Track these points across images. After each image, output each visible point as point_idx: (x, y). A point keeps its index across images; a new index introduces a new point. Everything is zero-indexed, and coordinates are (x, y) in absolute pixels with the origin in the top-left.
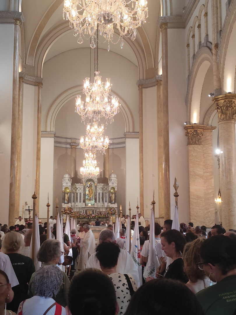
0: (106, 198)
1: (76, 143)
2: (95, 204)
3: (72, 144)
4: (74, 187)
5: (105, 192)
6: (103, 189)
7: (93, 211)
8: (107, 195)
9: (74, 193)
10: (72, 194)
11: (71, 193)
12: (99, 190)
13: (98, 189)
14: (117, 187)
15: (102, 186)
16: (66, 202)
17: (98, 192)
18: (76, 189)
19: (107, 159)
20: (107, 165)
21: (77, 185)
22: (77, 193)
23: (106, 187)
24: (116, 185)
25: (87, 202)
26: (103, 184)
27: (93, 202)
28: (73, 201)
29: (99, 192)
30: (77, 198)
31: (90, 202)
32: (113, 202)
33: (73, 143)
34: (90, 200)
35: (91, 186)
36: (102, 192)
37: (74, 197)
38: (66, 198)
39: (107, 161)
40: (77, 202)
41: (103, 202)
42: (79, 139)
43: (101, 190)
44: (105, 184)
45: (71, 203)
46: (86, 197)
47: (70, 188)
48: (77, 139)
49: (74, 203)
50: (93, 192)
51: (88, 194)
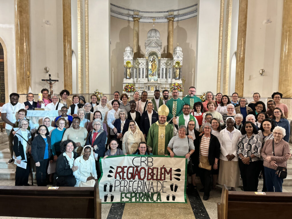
0: (170, 74)
1: (139, 15)
2: (159, 79)
7: (156, 88)
8: (171, 70)
9: (136, 68)
10: (135, 70)
12: (163, 65)
13: (161, 64)
14: (182, 61)
15: (166, 61)
16: (128, 77)
18: (138, 64)
19: (172, 33)
20: (171, 40)
21: (140, 60)
22: (139, 69)
23: (170, 62)
24: (182, 59)
25: (150, 77)
26: (167, 59)
27: (156, 77)
28: (135, 76)
29: (162, 67)
30: (139, 74)
31: (153, 77)
33: (135, 15)
34: (153, 75)
35: (154, 60)
37: (136, 72)
38: (128, 73)
39: (171, 35)
40: (140, 78)
41: (166, 78)
42: (142, 12)
43: (165, 65)
44: (169, 59)
45: (133, 79)
46: (149, 72)
47: (132, 62)
48: (140, 11)
49: (136, 79)
50: (156, 67)
51: (150, 69)
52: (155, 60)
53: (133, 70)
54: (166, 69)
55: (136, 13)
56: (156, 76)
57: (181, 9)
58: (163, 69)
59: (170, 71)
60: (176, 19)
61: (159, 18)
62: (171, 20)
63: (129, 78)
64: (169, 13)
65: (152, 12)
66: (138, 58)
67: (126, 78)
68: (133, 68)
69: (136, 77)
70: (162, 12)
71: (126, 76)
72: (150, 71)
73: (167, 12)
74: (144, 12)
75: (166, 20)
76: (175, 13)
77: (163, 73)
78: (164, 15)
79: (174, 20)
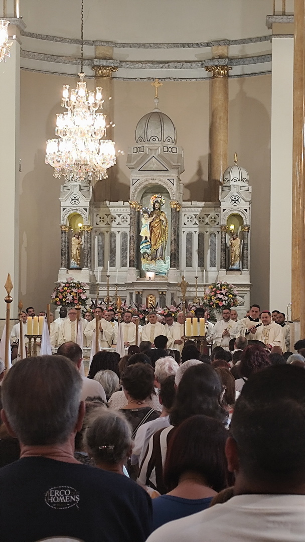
0: (213, 251)
1: (111, 59)
2: (173, 271)
3: (96, 63)
4: (102, 214)
5: (210, 229)
6: (201, 220)
7: (162, 297)
8: (217, 241)
9: (101, 234)
10: (97, 240)
11: (93, 234)
12: (190, 225)
13: (184, 219)
14: (248, 214)
15: (200, 210)
16: (73, 264)
17: (185, 231)
18: (107, 219)
19: (222, 114)
20: (220, 137)
21: (113, 207)
22: (112, 235)
23: (212, 214)
24: (247, 206)
25: (145, 264)
26: (203, 203)
27: (164, 265)
28: (99, 261)
29: (187, 231)
30: (113, 252)
31: (153, 265)
32: (234, 267)
33: (100, 58)
34: (154, 258)
35: (157, 210)
36: (197, 230)
37: (102, 247)
38: (74, 251)
39: (220, 124)
40: (114, 266)
41: (201, 264)
42: (124, 45)
43: (196, 224)
44: (209, 203)
45: (92, 268)
46: (141, 247)
47: (86, 215)
48: (115, 44)
49: (101, 268)
50: (163, 232)
51: (146, 238)
52: (159, 209)
53: (89, 241)
54: (201, 236)
55: (103, 50)
56: (164, 260)
57: (250, 40)
58: (190, 236)
59: (213, 243)
60: (236, 70)
61: (179, 65)
62: (219, 74)
63: (77, 266)
64: (215, 48)
65: (157, 45)
66: (107, 202)
67: (69, 267)
68: (90, 233)
69: (101, 263)
70: (189, 45)
71: (69, 260)
72: (144, 245)
73: (208, 45)
74: (131, 46)
75: (204, 73)
76: (234, 51)
77: (191, 248)
78: (196, 56)
79: (231, 73)
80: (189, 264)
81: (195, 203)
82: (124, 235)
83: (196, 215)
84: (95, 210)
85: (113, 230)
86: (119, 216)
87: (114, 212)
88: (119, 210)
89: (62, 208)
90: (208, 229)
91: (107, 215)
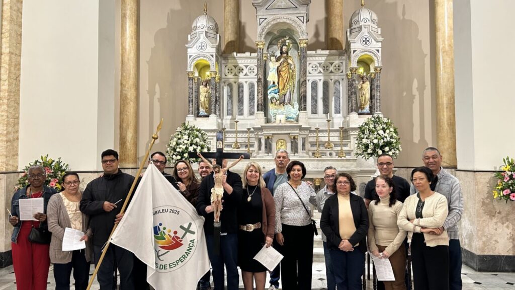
0: (338, 98)
4: (230, 66)
5: (334, 77)
6: (326, 68)
7: (294, 141)
9: (230, 85)
10: (226, 90)
11: (222, 84)
12: (315, 73)
14: (380, 54)
15: (324, 58)
16: (202, 111)
17: (310, 79)
18: (235, 71)
21: (241, 58)
22: (240, 87)
23: (336, 62)
26: (327, 52)
27: (293, 109)
28: (228, 110)
29: (312, 79)
30: (241, 101)
34: (283, 103)
35: (284, 55)
36: (322, 78)
37: (230, 97)
38: (202, 98)
40: (242, 114)
41: (326, 110)
45: (220, 116)
46: (269, 92)
47: (212, 62)
49: (230, 117)
50: (291, 76)
51: (274, 83)
54: (326, 85)
56: (292, 105)
58: (314, 84)
63: (205, 114)
66: (235, 54)
68: (218, 83)
69: (230, 113)
72: (272, 89)
77: (316, 96)
80: (314, 112)
81: (319, 52)
82: (252, 86)
83: (320, 64)
84: (223, 62)
85: (240, 80)
86: (246, 67)
87: (241, 63)
88: (247, 62)
89: (188, 55)
90: (332, 77)
91: (235, 67)
